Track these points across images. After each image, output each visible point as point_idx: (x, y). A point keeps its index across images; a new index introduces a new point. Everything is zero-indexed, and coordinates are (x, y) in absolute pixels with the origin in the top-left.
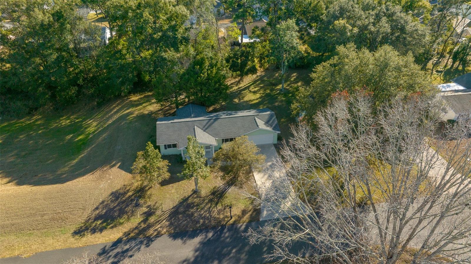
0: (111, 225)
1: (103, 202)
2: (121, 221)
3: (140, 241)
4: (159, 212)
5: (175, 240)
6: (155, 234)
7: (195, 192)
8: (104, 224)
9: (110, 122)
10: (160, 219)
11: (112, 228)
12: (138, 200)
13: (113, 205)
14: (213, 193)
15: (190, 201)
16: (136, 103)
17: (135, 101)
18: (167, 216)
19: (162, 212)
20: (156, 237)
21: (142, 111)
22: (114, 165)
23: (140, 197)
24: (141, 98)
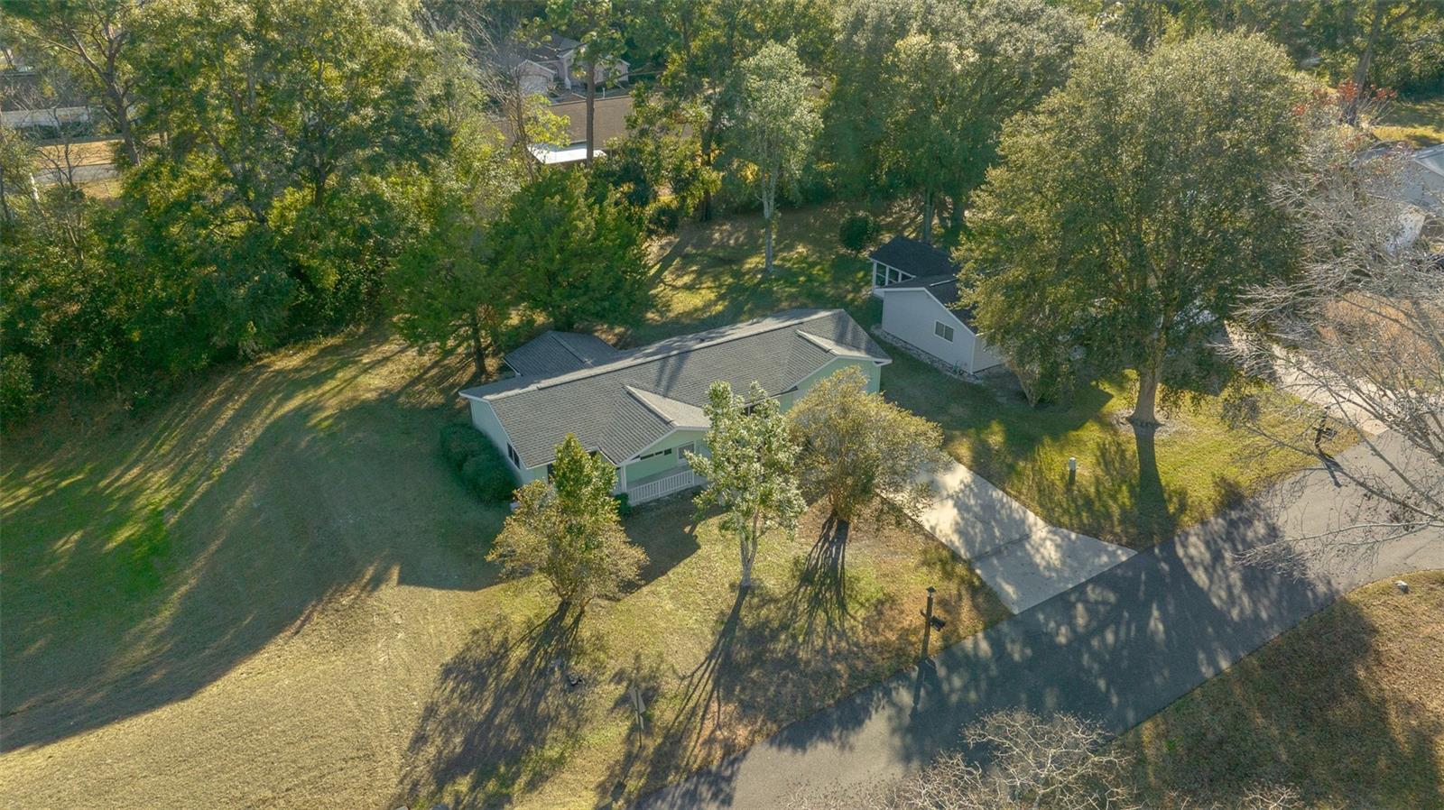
0: (522, 780)
1: (430, 711)
2: (553, 752)
3: (683, 796)
4: (671, 685)
5: (804, 749)
6: (718, 753)
7: (745, 589)
8: (491, 786)
9: (234, 454)
10: (691, 704)
11: (532, 786)
12: (564, 668)
13: (479, 709)
14: (806, 577)
15: (748, 620)
16: (306, 374)
17: (297, 370)
18: (709, 687)
19: (683, 678)
20: (732, 763)
21: (349, 394)
22: (377, 582)
23: (565, 654)
24: (313, 359)
